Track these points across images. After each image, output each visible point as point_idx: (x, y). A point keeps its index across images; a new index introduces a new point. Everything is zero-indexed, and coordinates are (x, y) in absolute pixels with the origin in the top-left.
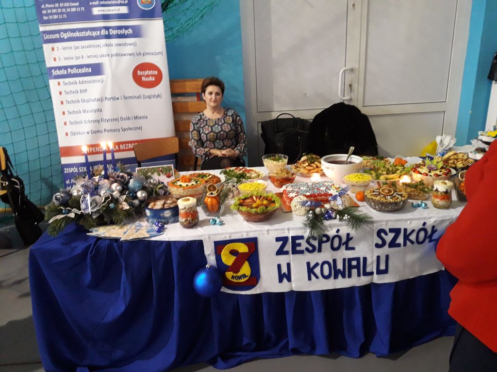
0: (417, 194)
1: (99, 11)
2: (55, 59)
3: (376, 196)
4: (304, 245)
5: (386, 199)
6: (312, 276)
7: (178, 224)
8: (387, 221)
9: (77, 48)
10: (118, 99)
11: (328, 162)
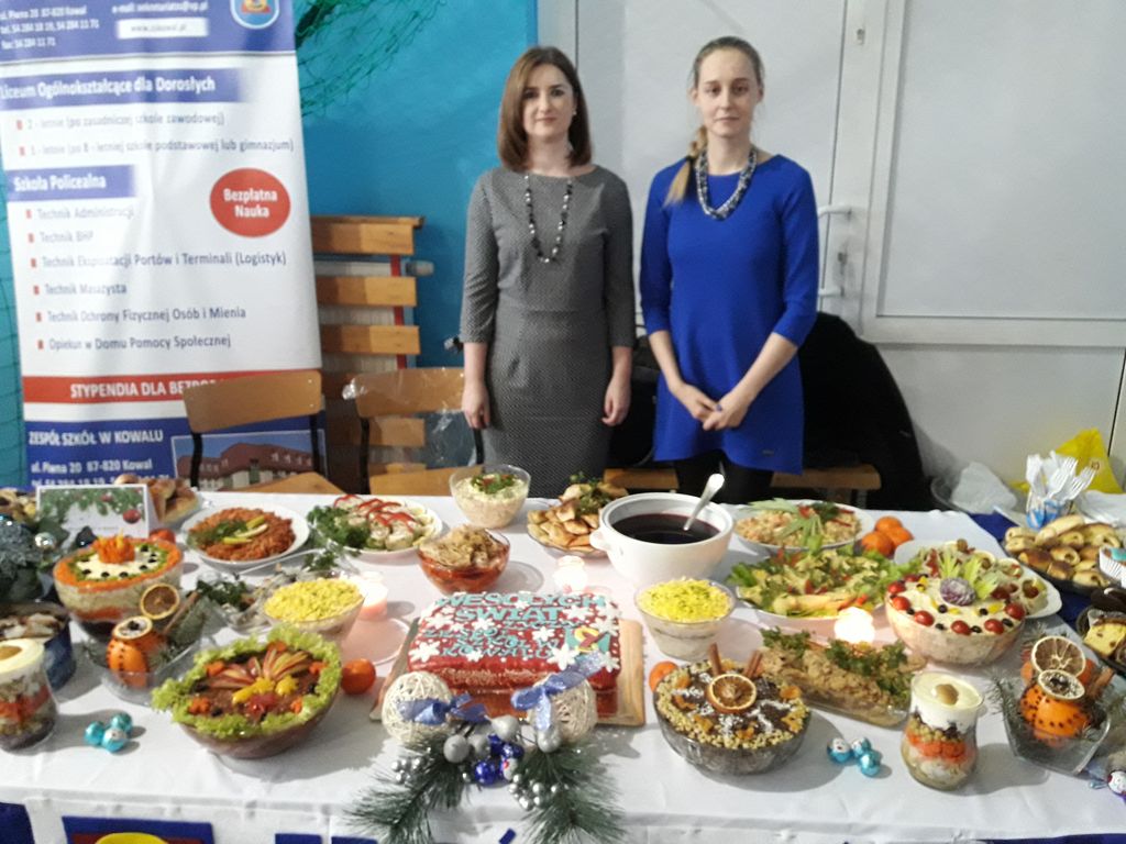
1: (133, 29)
2: (22, 151)
9: (74, 123)
10: (168, 261)
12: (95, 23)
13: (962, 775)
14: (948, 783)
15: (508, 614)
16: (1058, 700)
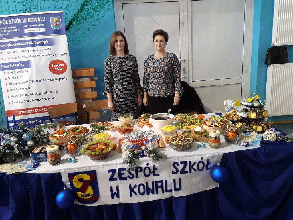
0: (201, 139)
1: (28, 31)
2: (2, 59)
3: (173, 140)
4: (126, 174)
5: (178, 143)
6: (133, 194)
7: (47, 162)
8: (179, 157)
9: (15, 52)
10: (40, 81)
11: (154, 119)
12: (19, 30)
13: (218, 145)
14: (216, 146)
15: (137, 134)
16: (232, 132)
